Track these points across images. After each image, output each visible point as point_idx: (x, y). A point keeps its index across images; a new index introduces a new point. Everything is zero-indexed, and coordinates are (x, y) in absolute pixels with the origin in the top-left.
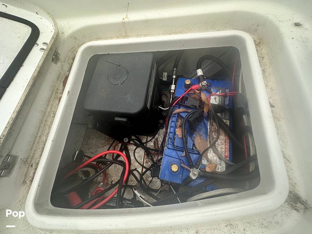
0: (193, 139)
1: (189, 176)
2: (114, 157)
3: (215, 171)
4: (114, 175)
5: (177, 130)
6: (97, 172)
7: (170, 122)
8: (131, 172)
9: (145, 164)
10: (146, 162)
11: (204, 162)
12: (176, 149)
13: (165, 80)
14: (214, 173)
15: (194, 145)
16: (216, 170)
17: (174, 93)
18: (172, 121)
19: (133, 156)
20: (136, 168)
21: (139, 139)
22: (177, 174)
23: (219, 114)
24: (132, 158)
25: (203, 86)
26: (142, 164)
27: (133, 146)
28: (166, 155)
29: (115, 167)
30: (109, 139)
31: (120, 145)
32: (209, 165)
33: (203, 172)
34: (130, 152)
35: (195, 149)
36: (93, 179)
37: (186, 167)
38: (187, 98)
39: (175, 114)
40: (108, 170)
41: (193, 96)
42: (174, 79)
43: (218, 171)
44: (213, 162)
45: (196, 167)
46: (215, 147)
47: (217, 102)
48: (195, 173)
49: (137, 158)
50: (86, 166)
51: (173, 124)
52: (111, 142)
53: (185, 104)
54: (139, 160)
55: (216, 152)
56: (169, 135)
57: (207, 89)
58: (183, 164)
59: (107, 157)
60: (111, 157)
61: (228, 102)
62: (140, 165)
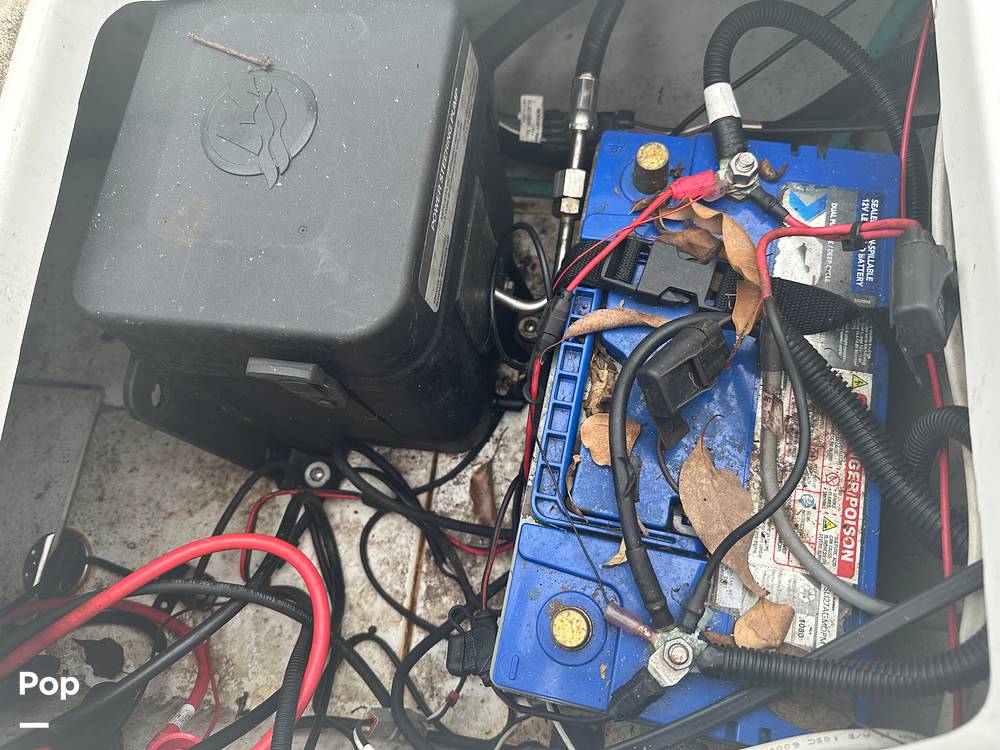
0: (674, 475)
1: (646, 669)
2: (253, 570)
3: (783, 644)
4: (252, 667)
5: (587, 423)
6: (160, 647)
7: (551, 378)
8: (343, 650)
9: (420, 604)
10: (427, 592)
11: (729, 595)
12: (580, 525)
13: (531, 138)
14: (778, 652)
15: (676, 504)
16: (788, 639)
17: (577, 217)
18: (561, 377)
19: (357, 559)
20: (373, 630)
21: (391, 466)
22: (582, 657)
23: (817, 341)
24: (352, 571)
25: (737, 179)
26: (406, 604)
27: (358, 505)
28: (527, 559)
29: (256, 624)
30: (220, 467)
31: (284, 501)
32: (753, 614)
33: (721, 648)
34: (339, 537)
35: (683, 529)
36: (143, 683)
37: (632, 624)
38: (645, 249)
39: (579, 338)
40: (220, 637)
41: (680, 238)
42: (579, 138)
43: (797, 642)
44: (773, 597)
45: (685, 622)
46: (790, 518)
47: (812, 272)
48: (679, 654)
49: (377, 574)
50: (101, 619)
51: (567, 392)
52: (233, 487)
53: (636, 281)
54: (387, 582)
55: (792, 543)
56: (544, 453)
57: (759, 195)
58: (616, 608)
59: (215, 567)
60: (237, 567)
61: (871, 272)
62: (394, 613)
